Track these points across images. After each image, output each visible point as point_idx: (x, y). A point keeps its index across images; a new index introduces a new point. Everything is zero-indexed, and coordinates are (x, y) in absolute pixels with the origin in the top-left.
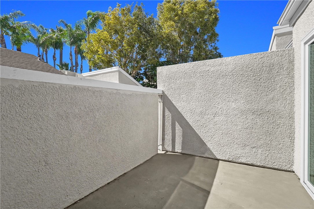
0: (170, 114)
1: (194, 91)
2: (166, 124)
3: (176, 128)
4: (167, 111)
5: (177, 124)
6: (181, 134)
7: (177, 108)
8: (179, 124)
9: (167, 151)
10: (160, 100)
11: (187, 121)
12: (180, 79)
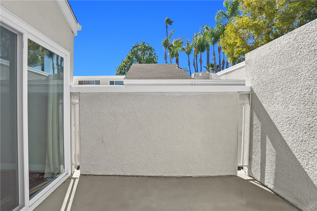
0: (260, 123)
1: (295, 83)
2: (254, 137)
3: (267, 147)
4: (255, 117)
5: (268, 140)
6: (274, 159)
7: (269, 114)
8: (271, 141)
9: (254, 180)
10: (247, 101)
11: (282, 137)
12: (273, 67)
